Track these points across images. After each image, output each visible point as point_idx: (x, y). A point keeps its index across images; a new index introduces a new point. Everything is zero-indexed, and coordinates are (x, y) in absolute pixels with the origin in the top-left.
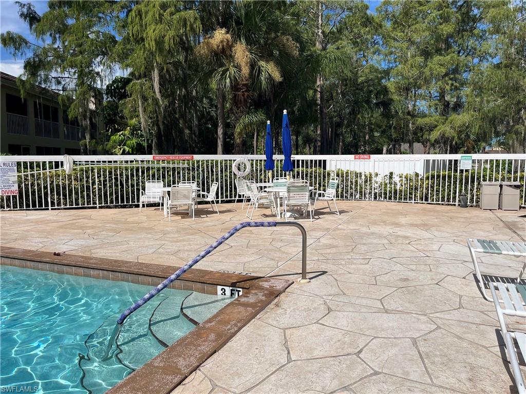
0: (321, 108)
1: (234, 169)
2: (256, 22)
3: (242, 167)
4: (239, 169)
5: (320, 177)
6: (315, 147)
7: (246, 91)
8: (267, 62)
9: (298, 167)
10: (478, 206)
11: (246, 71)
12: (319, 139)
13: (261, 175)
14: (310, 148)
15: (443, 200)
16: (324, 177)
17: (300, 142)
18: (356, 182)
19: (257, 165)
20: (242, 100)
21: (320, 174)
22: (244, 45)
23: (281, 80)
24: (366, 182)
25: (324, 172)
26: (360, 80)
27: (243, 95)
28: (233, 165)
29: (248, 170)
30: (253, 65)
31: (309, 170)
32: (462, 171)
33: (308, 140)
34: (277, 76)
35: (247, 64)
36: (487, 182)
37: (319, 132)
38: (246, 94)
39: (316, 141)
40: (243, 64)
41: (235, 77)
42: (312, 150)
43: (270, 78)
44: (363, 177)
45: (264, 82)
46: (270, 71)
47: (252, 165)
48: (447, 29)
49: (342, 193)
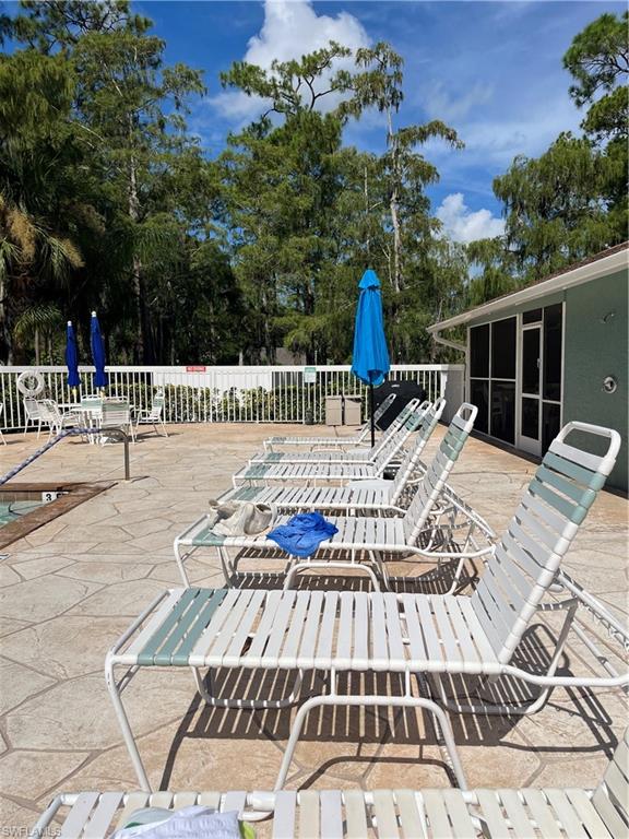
0: (141, 300)
1: (20, 386)
2: (41, 182)
3: (31, 382)
4: (27, 386)
5: (143, 394)
6: (136, 354)
7: (28, 275)
8: (61, 239)
9: (113, 382)
10: (324, 423)
11: (29, 250)
12: (141, 342)
13: (60, 393)
14: (128, 355)
15: (289, 418)
16: (149, 394)
17: (112, 345)
18: (191, 400)
19: (53, 380)
20: (23, 287)
21: (143, 391)
22: (25, 215)
23: (82, 264)
24: (202, 400)
25: (149, 389)
26: (192, 266)
27: (25, 281)
28: (18, 380)
29: (41, 386)
30: (39, 242)
31: (128, 386)
32: (306, 384)
33: (124, 343)
34: (77, 260)
35: (30, 241)
36: (332, 396)
37: (140, 332)
38: (29, 279)
39: (136, 345)
40: (25, 241)
41: (12, 257)
42: (131, 357)
43: (66, 262)
44: (199, 394)
45: (56, 266)
46: (65, 251)
47: (46, 379)
48: (304, 202)
49: (173, 414)
